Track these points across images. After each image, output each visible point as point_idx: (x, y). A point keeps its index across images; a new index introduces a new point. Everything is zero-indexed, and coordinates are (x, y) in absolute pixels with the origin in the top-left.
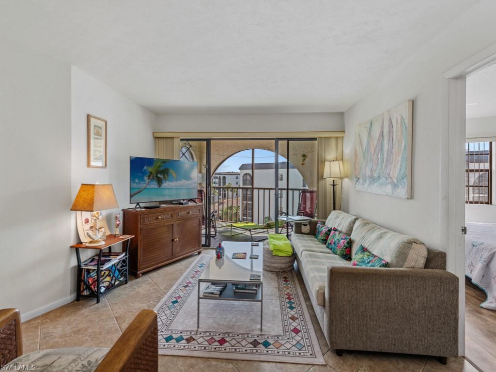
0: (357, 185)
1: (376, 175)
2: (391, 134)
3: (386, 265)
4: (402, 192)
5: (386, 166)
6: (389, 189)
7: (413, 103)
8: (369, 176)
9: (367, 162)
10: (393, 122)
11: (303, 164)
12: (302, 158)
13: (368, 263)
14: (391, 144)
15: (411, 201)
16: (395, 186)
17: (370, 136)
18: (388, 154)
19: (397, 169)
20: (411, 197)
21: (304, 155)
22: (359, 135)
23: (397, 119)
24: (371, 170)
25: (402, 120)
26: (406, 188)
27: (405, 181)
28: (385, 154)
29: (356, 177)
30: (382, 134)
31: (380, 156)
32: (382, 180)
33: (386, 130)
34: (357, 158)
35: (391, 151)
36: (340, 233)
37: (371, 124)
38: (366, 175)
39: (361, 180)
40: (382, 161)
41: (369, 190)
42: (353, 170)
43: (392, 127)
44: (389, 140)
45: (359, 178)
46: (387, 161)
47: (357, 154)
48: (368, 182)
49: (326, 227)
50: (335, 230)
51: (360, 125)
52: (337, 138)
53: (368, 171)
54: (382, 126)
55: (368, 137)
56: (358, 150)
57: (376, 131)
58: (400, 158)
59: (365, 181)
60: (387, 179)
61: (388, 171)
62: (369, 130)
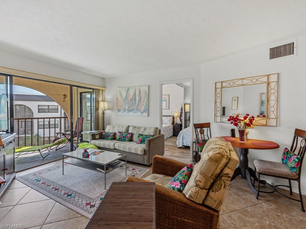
0: (119, 112)
1: (131, 109)
2: (140, 95)
3: (153, 136)
4: (145, 114)
5: (138, 106)
7: (149, 87)
8: (127, 110)
9: (126, 104)
10: (141, 91)
11: (64, 101)
12: (63, 97)
13: (147, 137)
15: (148, 117)
16: (142, 113)
17: (128, 94)
18: (138, 102)
19: (144, 106)
20: (148, 116)
21: (65, 95)
22: (120, 92)
23: (143, 90)
24: (129, 107)
25: (145, 91)
26: (147, 113)
27: (147, 111)
28: (137, 102)
29: (118, 109)
30: (135, 94)
31: (134, 102)
32: (135, 110)
33: (137, 93)
34: (119, 102)
35: (140, 100)
36: (124, 133)
37: (128, 89)
38: (125, 109)
39: (122, 111)
40: (135, 104)
41: (128, 115)
42: (115, 107)
43: (141, 92)
44: (139, 97)
45: (120, 110)
46: (138, 104)
47: (117, 99)
48: (127, 111)
49: (111, 133)
50: (121, 132)
51: (120, 87)
52: (103, 90)
53: (127, 107)
54: (135, 91)
55: (126, 94)
56: (119, 98)
57: (131, 92)
58: (144, 104)
59: (125, 111)
60: (138, 110)
61: (138, 108)
62: (127, 91)
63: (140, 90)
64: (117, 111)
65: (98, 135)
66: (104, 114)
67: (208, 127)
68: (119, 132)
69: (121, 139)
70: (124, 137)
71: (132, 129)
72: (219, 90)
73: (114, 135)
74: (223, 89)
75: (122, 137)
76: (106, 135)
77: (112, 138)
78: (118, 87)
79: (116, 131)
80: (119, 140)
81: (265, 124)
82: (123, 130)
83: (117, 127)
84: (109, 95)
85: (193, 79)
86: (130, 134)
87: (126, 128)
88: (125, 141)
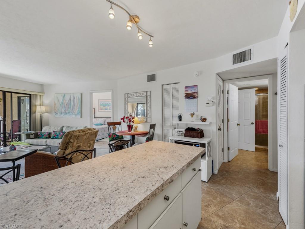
0: (56, 115)
1: (67, 112)
4: (79, 116)
5: (72, 110)
6: (74, 116)
7: (81, 94)
9: (63, 108)
14: (74, 103)
16: (76, 115)
19: (77, 110)
20: (81, 117)
22: (57, 97)
23: (77, 97)
24: (65, 110)
25: (78, 97)
26: (80, 115)
27: (80, 114)
28: (72, 106)
29: (55, 113)
30: (70, 100)
31: (69, 106)
32: (71, 113)
33: (72, 99)
34: (56, 105)
35: (74, 105)
36: (58, 132)
37: (64, 95)
38: (62, 112)
39: (59, 114)
40: (70, 108)
41: (64, 117)
42: (53, 110)
43: (75, 99)
44: (73, 102)
45: (57, 113)
46: (73, 108)
47: (55, 104)
48: (63, 114)
49: (46, 133)
50: (55, 132)
51: (57, 94)
52: (41, 95)
53: (63, 111)
54: (70, 97)
55: (63, 99)
56: (56, 102)
57: (67, 98)
58: (78, 108)
59: (61, 114)
60: (73, 113)
61: (73, 111)
62: (64, 97)
63: (74, 97)
64: (54, 114)
65: (33, 135)
66: (42, 117)
67: (119, 125)
68: (54, 132)
69: (55, 137)
70: (57, 135)
71: (66, 129)
72: (126, 99)
73: (49, 134)
74: (129, 98)
75: (55, 135)
76: (41, 134)
77: (46, 137)
78: (56, 94)
79: (52, 131)
80: (53, 138)
81: (146, 121)
82: (57, 129)
83: (53, 127)
84: (47, 100)
85: (113, 90)
86: (63, 133)
87: (61, 128)
88: (58, 138)
